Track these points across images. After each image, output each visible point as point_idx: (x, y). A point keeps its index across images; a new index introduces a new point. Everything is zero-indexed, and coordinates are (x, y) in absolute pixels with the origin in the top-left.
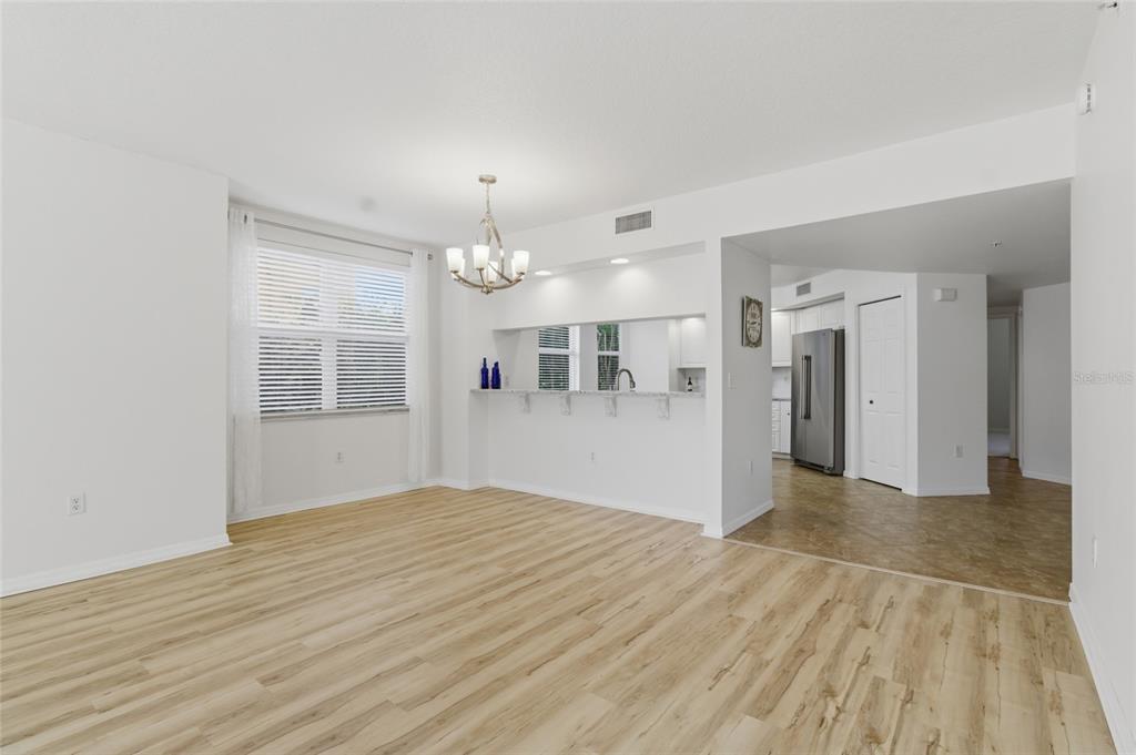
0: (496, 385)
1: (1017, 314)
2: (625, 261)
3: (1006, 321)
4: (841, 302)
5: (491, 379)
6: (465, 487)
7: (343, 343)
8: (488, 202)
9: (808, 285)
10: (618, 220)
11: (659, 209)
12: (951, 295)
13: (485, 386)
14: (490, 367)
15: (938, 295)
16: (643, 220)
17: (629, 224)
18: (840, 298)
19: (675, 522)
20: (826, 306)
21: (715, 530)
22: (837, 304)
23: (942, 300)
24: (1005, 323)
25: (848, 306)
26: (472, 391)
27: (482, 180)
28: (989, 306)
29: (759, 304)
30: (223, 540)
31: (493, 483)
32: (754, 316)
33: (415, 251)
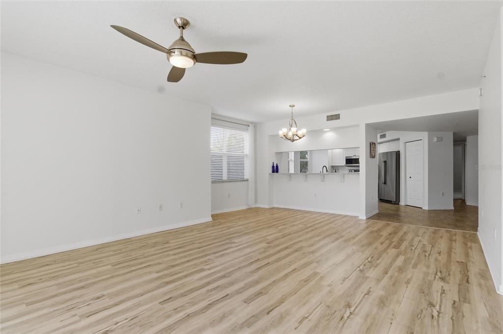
0: (277, 171)
1: (465, 145)
2: (328, 130)
3: (461, 147)
4: (398, 141)
5: (275, 169)
6: (267, 207)
7: (229, 157)
8: (292, 113)
9: (385, 134)
10: (327, 116)
11: (342, 113)
12: (440, 139)
13: (273, 172)
14: (275, 165)
15: (435, 139)
16: (337, 117)
17: (331, 118)
18: (398, 139)
19: (347, 216)
20: (391, 143)
21: (363, 217)
22: (397, 142)
23: (437, 141)
24: (460, 148)
25: (401, 142)
26: (270, 174)
27: (290, 106)
28: (454, 141)
29: (375, 144)
30: (210, 219)
31: (276, 206)
32: (373, 148)
33: (250, 125)
